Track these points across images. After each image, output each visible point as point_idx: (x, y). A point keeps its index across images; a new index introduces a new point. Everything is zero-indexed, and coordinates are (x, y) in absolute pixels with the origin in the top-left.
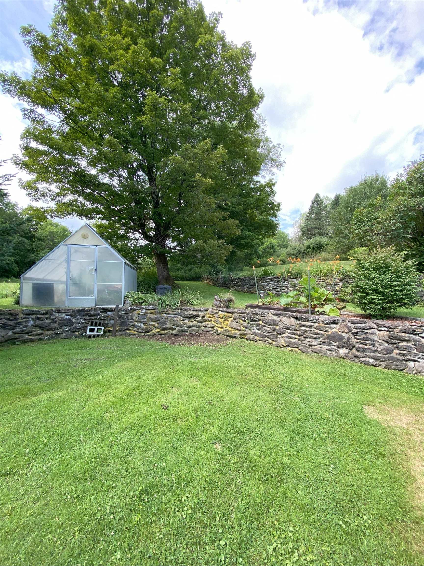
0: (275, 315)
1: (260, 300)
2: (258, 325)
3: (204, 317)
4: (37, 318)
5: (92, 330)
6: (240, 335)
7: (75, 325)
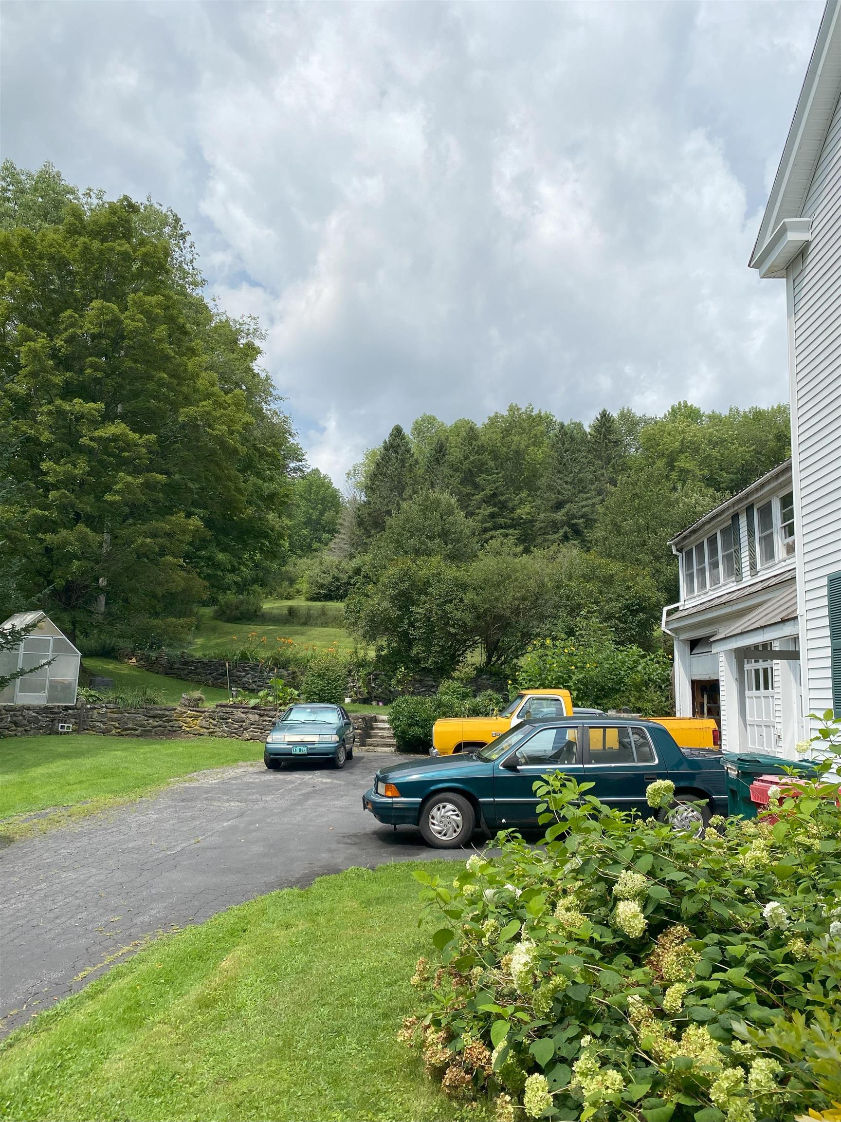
0: (243, 713)
1: (231, 699)
2: (227, 723)
3: (171, 716)
4: (14, 715)
5: (62, 727)
6: (209, 733)
7: (41, 723)
